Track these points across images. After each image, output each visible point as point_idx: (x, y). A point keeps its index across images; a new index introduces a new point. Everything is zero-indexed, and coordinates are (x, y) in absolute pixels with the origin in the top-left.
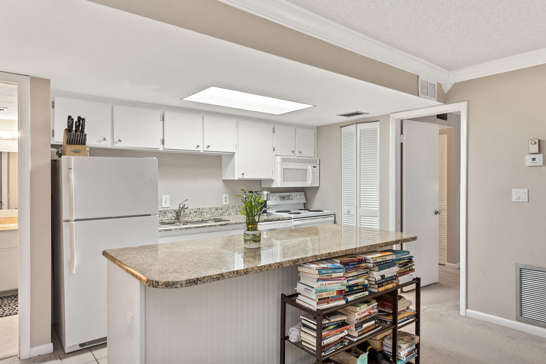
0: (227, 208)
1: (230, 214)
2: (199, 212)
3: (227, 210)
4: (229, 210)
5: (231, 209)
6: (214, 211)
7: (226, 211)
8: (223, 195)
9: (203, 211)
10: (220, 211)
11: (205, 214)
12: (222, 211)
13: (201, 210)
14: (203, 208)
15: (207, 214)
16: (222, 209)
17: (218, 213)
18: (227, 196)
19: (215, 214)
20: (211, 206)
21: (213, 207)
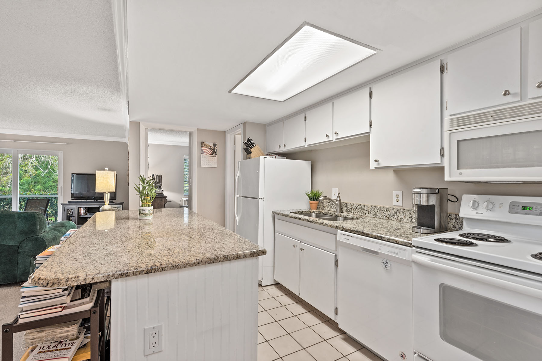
0: (395, 210)
1: (400, 220)
2: (360, 209)
3: (396, 213)
4: (398, 214)
5: (402, 213)
6: (377, 212)
7: (393, 213)
8: (393, 191)
9: (365, 209)
10: (385, 212)
11: (367, 212)
12: (389, 213)
13: (362, 207)
14: (365, 205)
15: (369, 213)
16: (388, 210)
17: (383, 214)
18: (399, 193)
19: (379, 216)
20: (373, 205)
21: (376, 205)
